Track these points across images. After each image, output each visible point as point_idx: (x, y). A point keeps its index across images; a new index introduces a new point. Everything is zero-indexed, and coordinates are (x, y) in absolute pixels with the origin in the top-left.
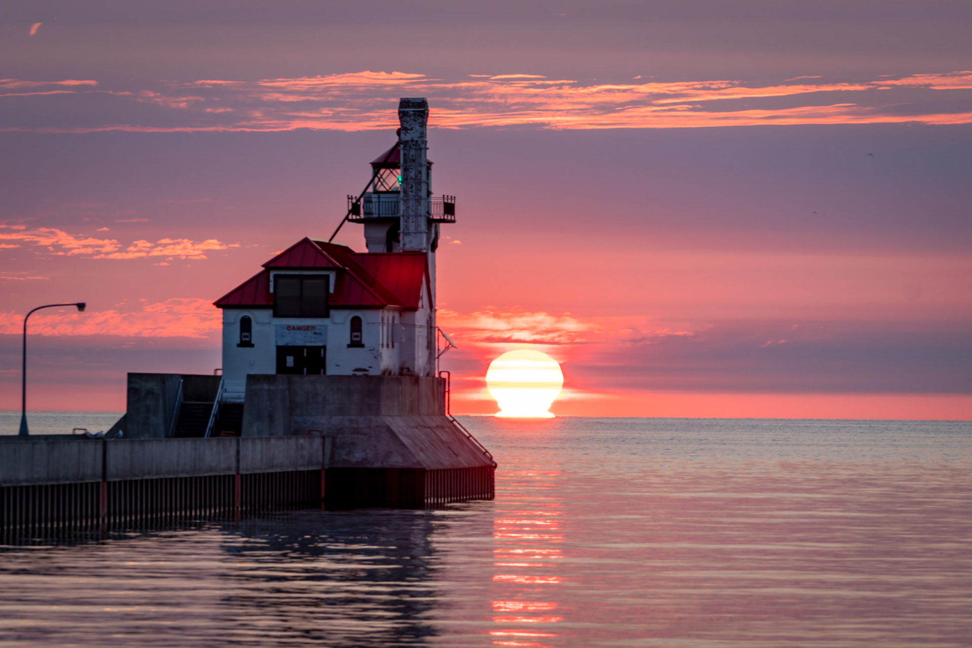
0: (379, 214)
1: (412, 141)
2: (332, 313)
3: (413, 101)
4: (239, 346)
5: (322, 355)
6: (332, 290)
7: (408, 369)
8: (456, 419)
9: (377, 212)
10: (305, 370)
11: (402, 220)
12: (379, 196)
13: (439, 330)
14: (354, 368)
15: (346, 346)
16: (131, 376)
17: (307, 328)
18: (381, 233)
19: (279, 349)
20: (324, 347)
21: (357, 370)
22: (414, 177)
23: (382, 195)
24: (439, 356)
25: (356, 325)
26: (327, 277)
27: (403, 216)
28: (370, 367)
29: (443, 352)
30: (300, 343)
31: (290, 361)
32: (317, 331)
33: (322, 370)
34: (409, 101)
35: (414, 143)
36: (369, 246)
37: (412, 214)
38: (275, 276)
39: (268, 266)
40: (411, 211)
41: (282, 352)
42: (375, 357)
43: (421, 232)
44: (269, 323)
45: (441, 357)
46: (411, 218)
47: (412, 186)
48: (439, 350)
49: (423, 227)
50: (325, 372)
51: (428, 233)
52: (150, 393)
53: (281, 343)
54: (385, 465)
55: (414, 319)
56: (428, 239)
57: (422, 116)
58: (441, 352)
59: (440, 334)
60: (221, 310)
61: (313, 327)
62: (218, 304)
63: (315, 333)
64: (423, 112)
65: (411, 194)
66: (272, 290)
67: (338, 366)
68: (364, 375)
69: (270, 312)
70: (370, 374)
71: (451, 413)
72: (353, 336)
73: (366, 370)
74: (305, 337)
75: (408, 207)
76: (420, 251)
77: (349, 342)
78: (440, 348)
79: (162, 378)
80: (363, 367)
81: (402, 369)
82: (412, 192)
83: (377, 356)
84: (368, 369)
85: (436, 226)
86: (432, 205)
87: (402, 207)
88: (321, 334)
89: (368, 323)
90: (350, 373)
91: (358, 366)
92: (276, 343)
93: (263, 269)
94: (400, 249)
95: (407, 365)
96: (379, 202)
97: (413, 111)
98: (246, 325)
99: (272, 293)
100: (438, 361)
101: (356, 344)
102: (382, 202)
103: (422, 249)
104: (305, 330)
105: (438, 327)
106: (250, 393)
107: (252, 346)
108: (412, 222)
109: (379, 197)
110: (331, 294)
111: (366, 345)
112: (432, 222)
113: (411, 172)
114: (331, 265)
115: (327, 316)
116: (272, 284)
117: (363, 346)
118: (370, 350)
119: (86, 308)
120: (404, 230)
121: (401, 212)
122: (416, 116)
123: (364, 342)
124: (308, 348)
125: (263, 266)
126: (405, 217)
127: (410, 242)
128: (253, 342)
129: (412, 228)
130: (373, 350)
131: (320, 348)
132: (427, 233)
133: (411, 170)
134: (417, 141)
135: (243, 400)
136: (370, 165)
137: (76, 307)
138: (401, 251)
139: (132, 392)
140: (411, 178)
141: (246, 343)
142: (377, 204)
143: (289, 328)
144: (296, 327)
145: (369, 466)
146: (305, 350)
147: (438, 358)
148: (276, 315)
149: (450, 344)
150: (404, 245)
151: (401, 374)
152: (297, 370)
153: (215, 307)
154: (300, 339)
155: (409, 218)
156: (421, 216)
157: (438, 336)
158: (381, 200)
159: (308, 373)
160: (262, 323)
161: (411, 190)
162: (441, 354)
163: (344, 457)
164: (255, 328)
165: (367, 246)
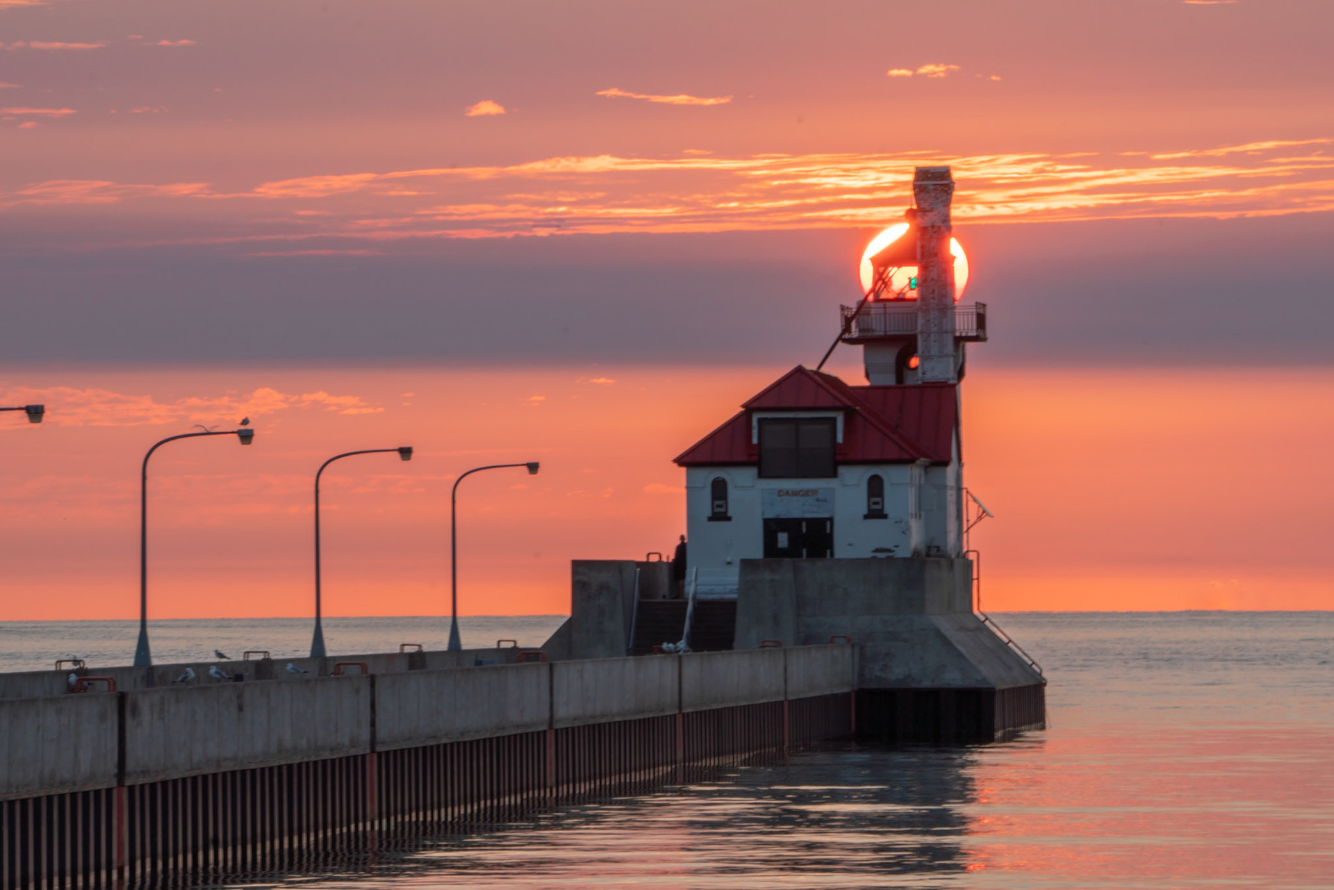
0: (886, 331)
1: (933, 227)
2: (842, 470)
3: (933, 171)
4: (710, 519)
5: (828, 531)
6: (840, 439)
7: (938, 548)
8: (989, 617)
9: (883, 329)
10: (804, 551)
11: (920, 339)
12: (885, 305)
13: (967, 492)
14: (874, 548)
15: (862, 517)
16: (576, 565)
17: (806, 493)
18: (888, 357)
19: (767, 522)
20: (831, 519)
21: (877, 550)
22: (935, 277)
23: (889, 304)
24: (968, 529)
25: (875, 487)
26: (834, 420)
27: (922, 333)
28: (897, 546)
29: (975, 523)
30: (796, 514)
31: (783, 540)
32: (820, 497)
33: (828, 551)
34: (927, 171)
35: (936, 229)
36: (871, 376)
37: (934, 329)
38: (760, 421)
39: (750, 408)
40: (932, 325)
41: (772, 527)
42: (903, 532)
43: (947, 356)
44: (753, 487)
45: (971, 530)
46: (932, 336)
47: (934, 291)
48: (968, 521)
49: (950, 347)
50: (832, 555)
51: (956, 357)
52: (603, 587)
53: (770, 515)
54: (938, 684)
55: (945, 477)
56: (956, 363)
57: (946, 192)
58: (971, 523)
59: (970, 498)
60: (683, 470)
61: (815, 492)
62: (680, 461)
63: (818, 500)
64: (946, 185)
65: (932, 301)
66: (755, 441)
67: (850, 545)
68: (888, 557)
69: (753, 471)
70: (896, 556)
71: (981, 609)
72: (871, 503)
73: (889, 550)
74: (804, 505)
75: (929, 321)
76: (946, 382)
77: (865, 512)
78: (970, 518)
79: (618, 567)
80: (885, 546)
81: (929, 548)
82: (933, 298)
83: (906, 532)
84: (894, 549)
85: (963, 346)
86: (957, 317)
87: (920, 321)
88: (825, 501)
89: (892, 485)
90: (869, 555)
91: (879, 546)
92: (763, 513)
93: (743, 409)
94: (917, 380)
95: (937, 543)
96: (885, 314)
97: (934, 185)
98: (719, 490)
99: (755, 445)
100: (968, 537)
101: (876, 513)
102: (890, 314)
103: (949, 379)
104: (803, 495)
105: (966, 489)
106: (746, 586)
107: (729, 519)
108: (935, 341)
109: (885, 307)
110: (839, 444)
111: (890, 516)
112: (960, 341)
113: (932, 271)
114: (838, 404)
115: (834, 475)
116: (755, 432)
117: (885, 517)
118: (896, 522)
119: (540, 470)
120: (923, 352)
121: (919, 328)
122: (938, 192)
123: (886, 511)
124: (809, 521)
125: (743, 406)
126: (925, 335)
127: (933, 369)
128: (730, 514)
129: (934, 351)
130: (901, 522)
131: (825, 520)
132: (954, 356)
133: (931, 268)
134: (939, 227)
135: (735, 596)
136: (870, 261)
137: (525, 469)
138: (920, 382)
139: (579, 587)
140: (932, 280)
141: (720, 516)
142: (883, 316)
143: (781, 494)
144: (790, 492)
145: (914, 685)
146: (804, 524)
147: (967, 531)
148: (761, 475)
149: (984, 512)
150: (924, 373)
151: (928, 555)
152: (792, 552)
153: (675, 465)
154: (796, 509)
155: (929, 336)
156: (947, 332)
157: (967, 501)
158: (888, 311)
159: (808, 556)
160: (743, 487)
161: (932, 295)
162: (971, 526)
163: (879, 674)
164: (732, 494)
165: (867, 376)
